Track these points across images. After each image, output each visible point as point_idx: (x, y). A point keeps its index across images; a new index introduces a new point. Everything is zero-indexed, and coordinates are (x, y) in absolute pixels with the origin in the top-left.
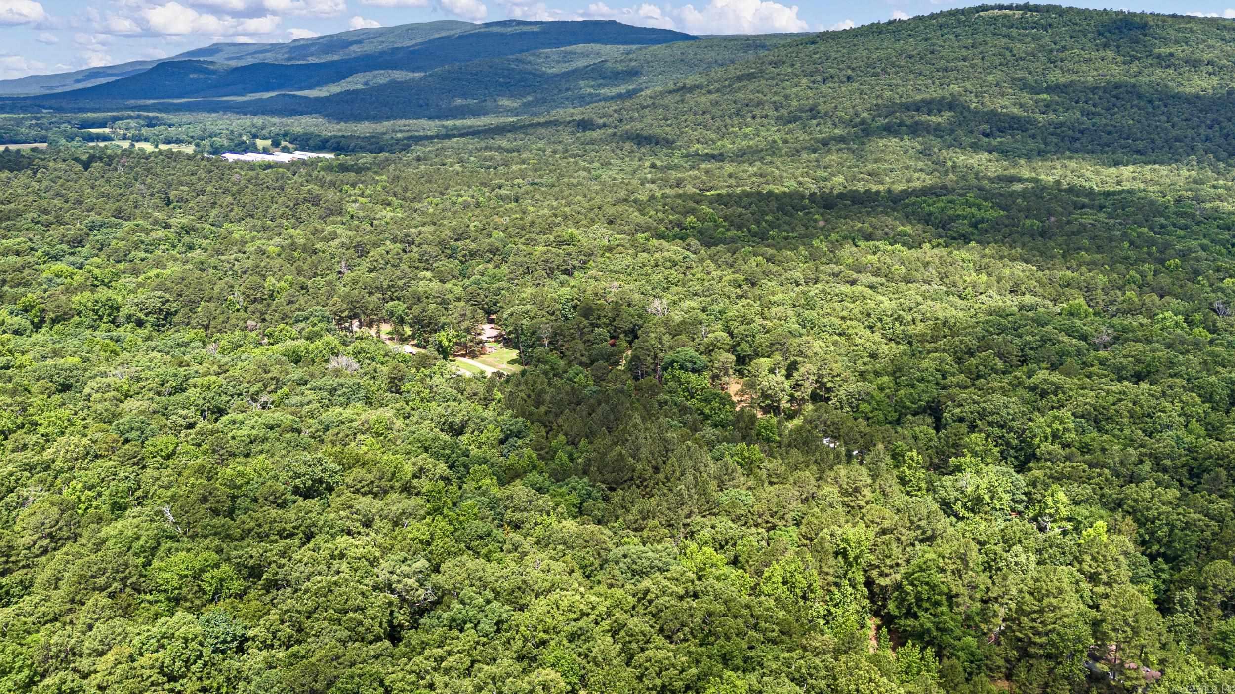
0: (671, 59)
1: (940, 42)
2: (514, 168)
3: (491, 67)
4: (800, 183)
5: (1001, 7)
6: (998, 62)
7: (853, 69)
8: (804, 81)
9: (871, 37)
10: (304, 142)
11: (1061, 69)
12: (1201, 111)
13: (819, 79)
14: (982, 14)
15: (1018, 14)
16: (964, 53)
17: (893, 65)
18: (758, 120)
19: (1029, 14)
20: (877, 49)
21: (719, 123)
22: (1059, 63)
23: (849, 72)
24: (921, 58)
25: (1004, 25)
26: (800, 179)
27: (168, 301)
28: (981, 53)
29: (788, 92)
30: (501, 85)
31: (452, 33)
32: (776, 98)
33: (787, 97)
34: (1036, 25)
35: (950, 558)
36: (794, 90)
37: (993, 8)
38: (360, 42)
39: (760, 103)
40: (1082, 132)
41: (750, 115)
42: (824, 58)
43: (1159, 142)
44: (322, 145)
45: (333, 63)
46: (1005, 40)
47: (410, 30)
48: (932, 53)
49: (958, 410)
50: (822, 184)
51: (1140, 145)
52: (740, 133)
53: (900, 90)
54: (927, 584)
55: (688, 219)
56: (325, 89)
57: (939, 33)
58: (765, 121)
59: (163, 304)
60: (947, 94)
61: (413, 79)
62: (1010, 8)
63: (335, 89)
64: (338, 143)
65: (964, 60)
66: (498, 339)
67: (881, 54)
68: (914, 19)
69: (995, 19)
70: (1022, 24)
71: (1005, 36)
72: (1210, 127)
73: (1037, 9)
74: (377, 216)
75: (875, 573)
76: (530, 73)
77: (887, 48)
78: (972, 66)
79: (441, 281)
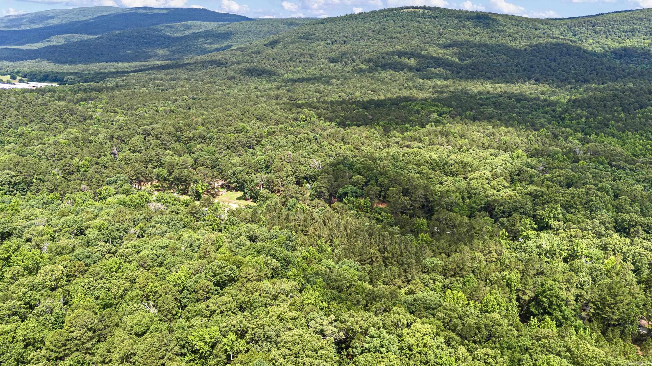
0: (243, 30)
1: (387, 24)
2: (178, 90)
3: (138, 33)
4: (340, 96)
5: (413, 7)
6: (416, 34)
7: (346, 37)
8: (322, 43)
9: (352, 21)
10: (33, 77)
11: (445, 38)
12: (511, 58)
13: (330, 42)
14: (404, 10)
15: (421, 11)
16: (399, 29)
17: (366, 35)
18: (303, 63)
19: (426, 11)
20: (356, 27)
21: (283, 65)
22: (444, 35)
23: (345, 39)
24: (379, 32)
25: (415, 16)
26: (340, 94)
27: (14, 176)
28: (407, 30)
29: (315, 48)
30: (146, 43)
31: (109, 13)
32: (310, 52)
33: (315, 51)
34: (430, 17)
35: (563, 282)
36: (318, 47)
37: (409, 8)
38: (52, 17)
39: (301, 55)
40: (461, 69)
41: (298, 60)
42: (330, 31)
43: (498, 73)
44: (45, 78)
45: (36, 30)
46: (417, 24)
47: (82, 11)
48: (384, 29)
49: (502, 208)
50: (350, 96)
51: (489, 75)
52: (295, 70)
53: (372, 48)
54: (555, 296)
55: (301, 116)
56: (33, 45)
57: (385, 19)
58: (307, 64)
59: (12, 178)
60: (395, 50)
61: (90, 39)
62: (417, 8)
63: (40, 45)
64: (56, 77)
65: (400, 33)
66: (222, 186)
67: (360, 29)
68: (372, 12)
69: (411, 13)
70: (424, 16)
71: (417, 22)
72: (517, 66)
73: (429, 8)
74: (115, 120)
75: (520, 293)
76: (162, 36)
77: (361, 27)
78: (405, 36)
79: (178, 155)
